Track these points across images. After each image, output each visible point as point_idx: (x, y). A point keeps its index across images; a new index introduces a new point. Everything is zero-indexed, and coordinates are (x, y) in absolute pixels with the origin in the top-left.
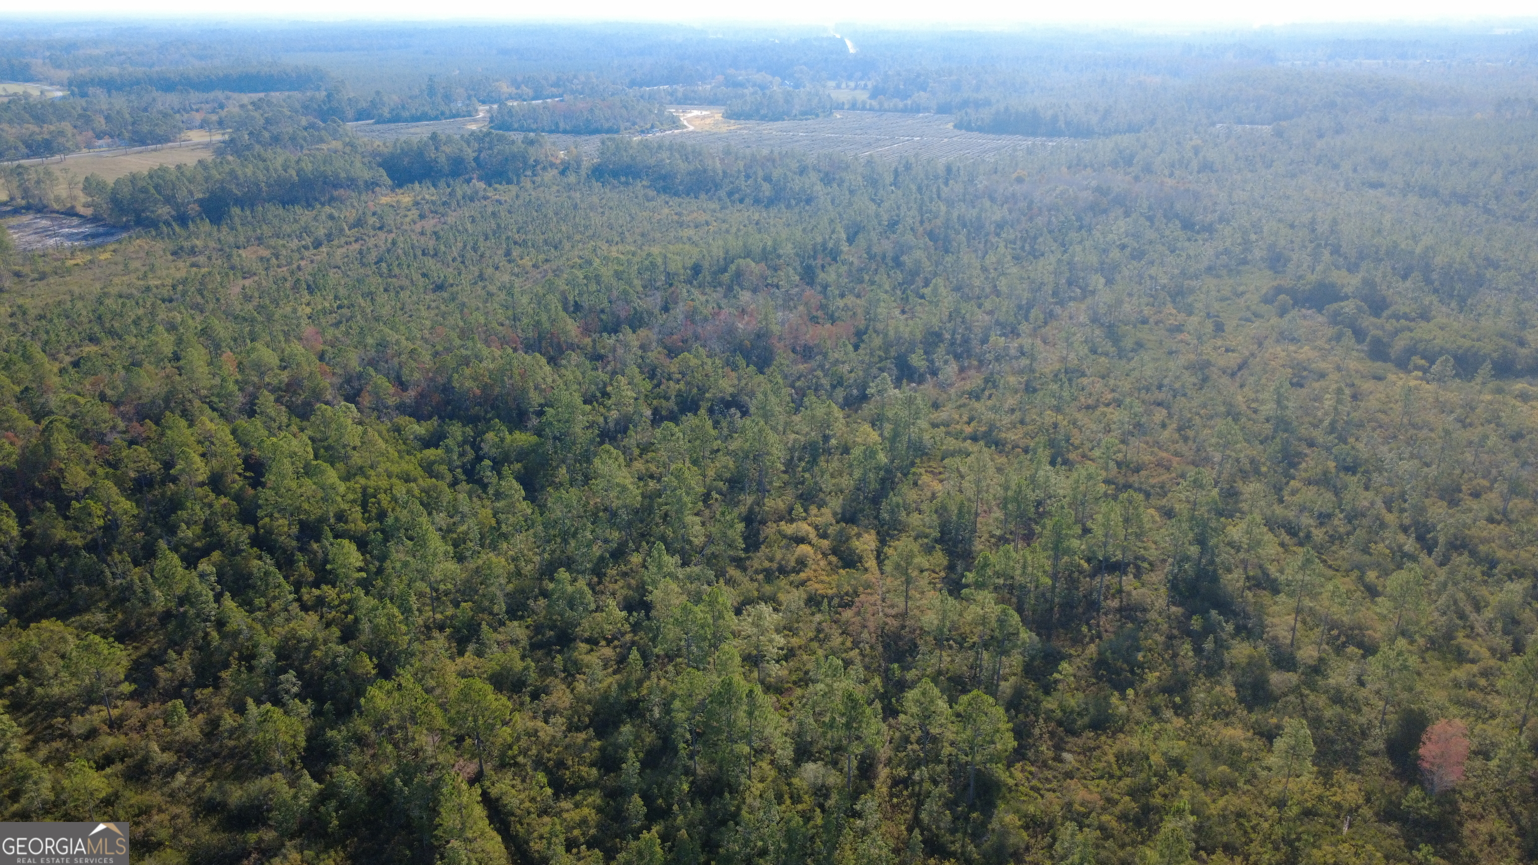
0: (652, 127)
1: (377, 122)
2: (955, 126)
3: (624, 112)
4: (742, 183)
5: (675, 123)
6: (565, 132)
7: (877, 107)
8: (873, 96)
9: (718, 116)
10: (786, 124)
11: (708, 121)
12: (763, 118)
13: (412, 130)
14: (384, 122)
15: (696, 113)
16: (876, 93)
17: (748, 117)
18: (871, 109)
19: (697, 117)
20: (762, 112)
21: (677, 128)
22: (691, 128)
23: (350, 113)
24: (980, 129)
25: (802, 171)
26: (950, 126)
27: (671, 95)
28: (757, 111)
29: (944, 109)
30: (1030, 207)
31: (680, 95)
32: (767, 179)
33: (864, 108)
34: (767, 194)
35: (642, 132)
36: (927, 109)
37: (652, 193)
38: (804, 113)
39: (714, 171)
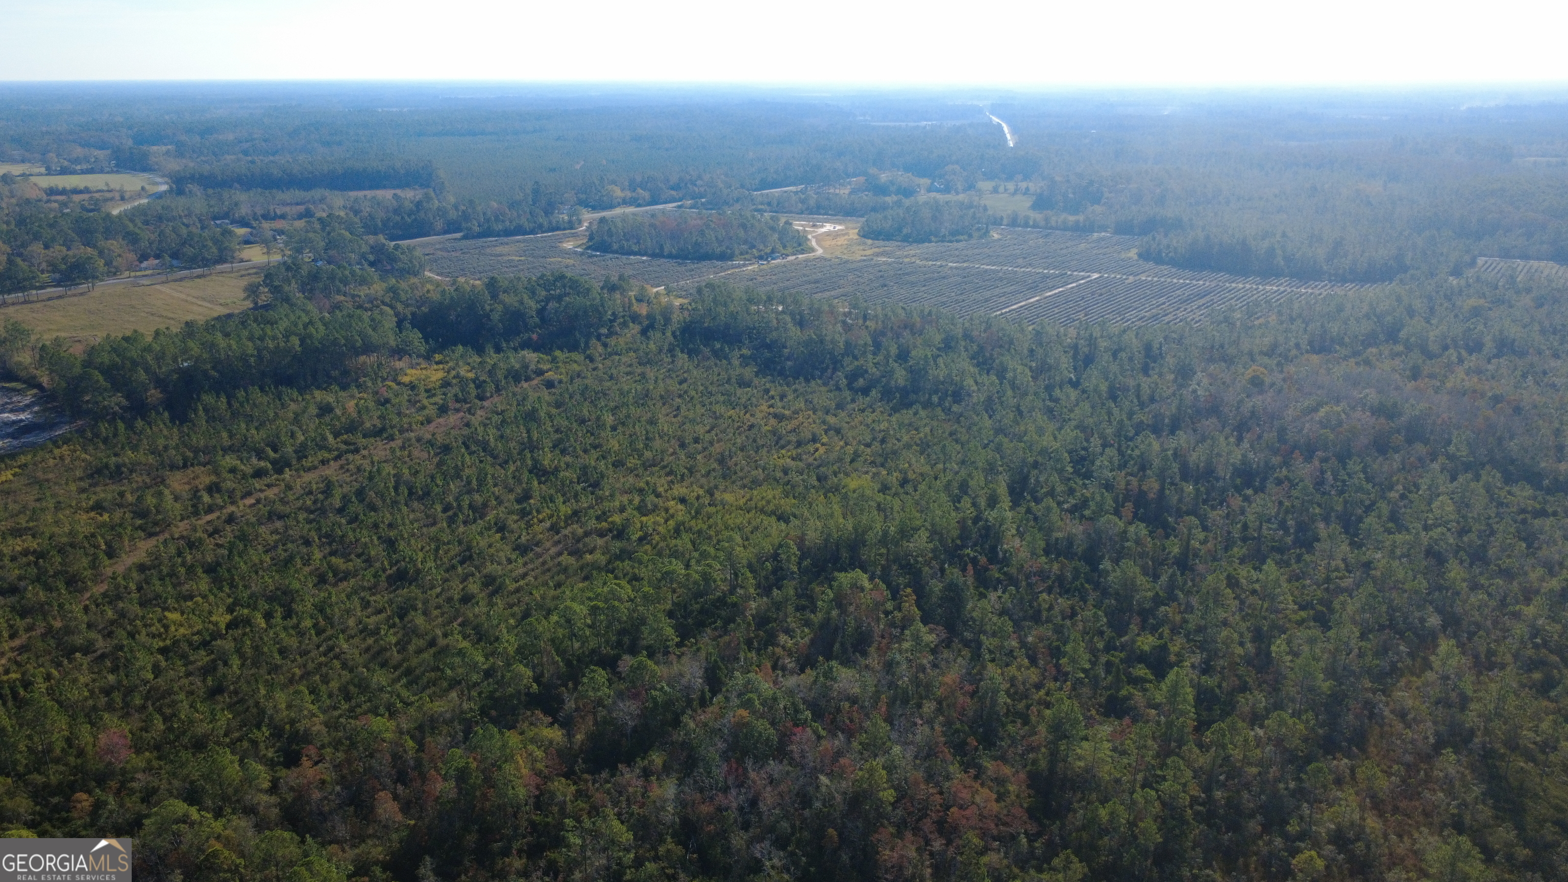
0: (773, 251)
1: (465, 237)
2: (1140, 255)
3: (741, 233)
4: (869, 362)
5: (800, 243)
6: (670, 256)
7: (1042, 223)
8: (1037, 206)
9: (853, 234)
10: (931, 247)
11: (842, 241)
12: (907, 239)
13: (499, 250)
14: (474, 237)
15: (828, 227)
16: (1041, 203)
17: (888, 237)
18: (1035, 226)
19: (828, 234)
20: (905, 231)
21: (802, 252)
22: (820, 252)
23: (439, 225)
24: (1173, 262)
25: (948, 345)
26: (1133, 254)
27: (803, 202)
28: (900, 230)
29: (1124, 229)
30: (1281, 438)
31: (812, 202)
32: (903, 356)
33: (1026, 225)
34: (901, 382)
35: (761, 258)
36: (1103, 228)
37: (749, 372)
38: (954, 233)
39: (833, 341)
